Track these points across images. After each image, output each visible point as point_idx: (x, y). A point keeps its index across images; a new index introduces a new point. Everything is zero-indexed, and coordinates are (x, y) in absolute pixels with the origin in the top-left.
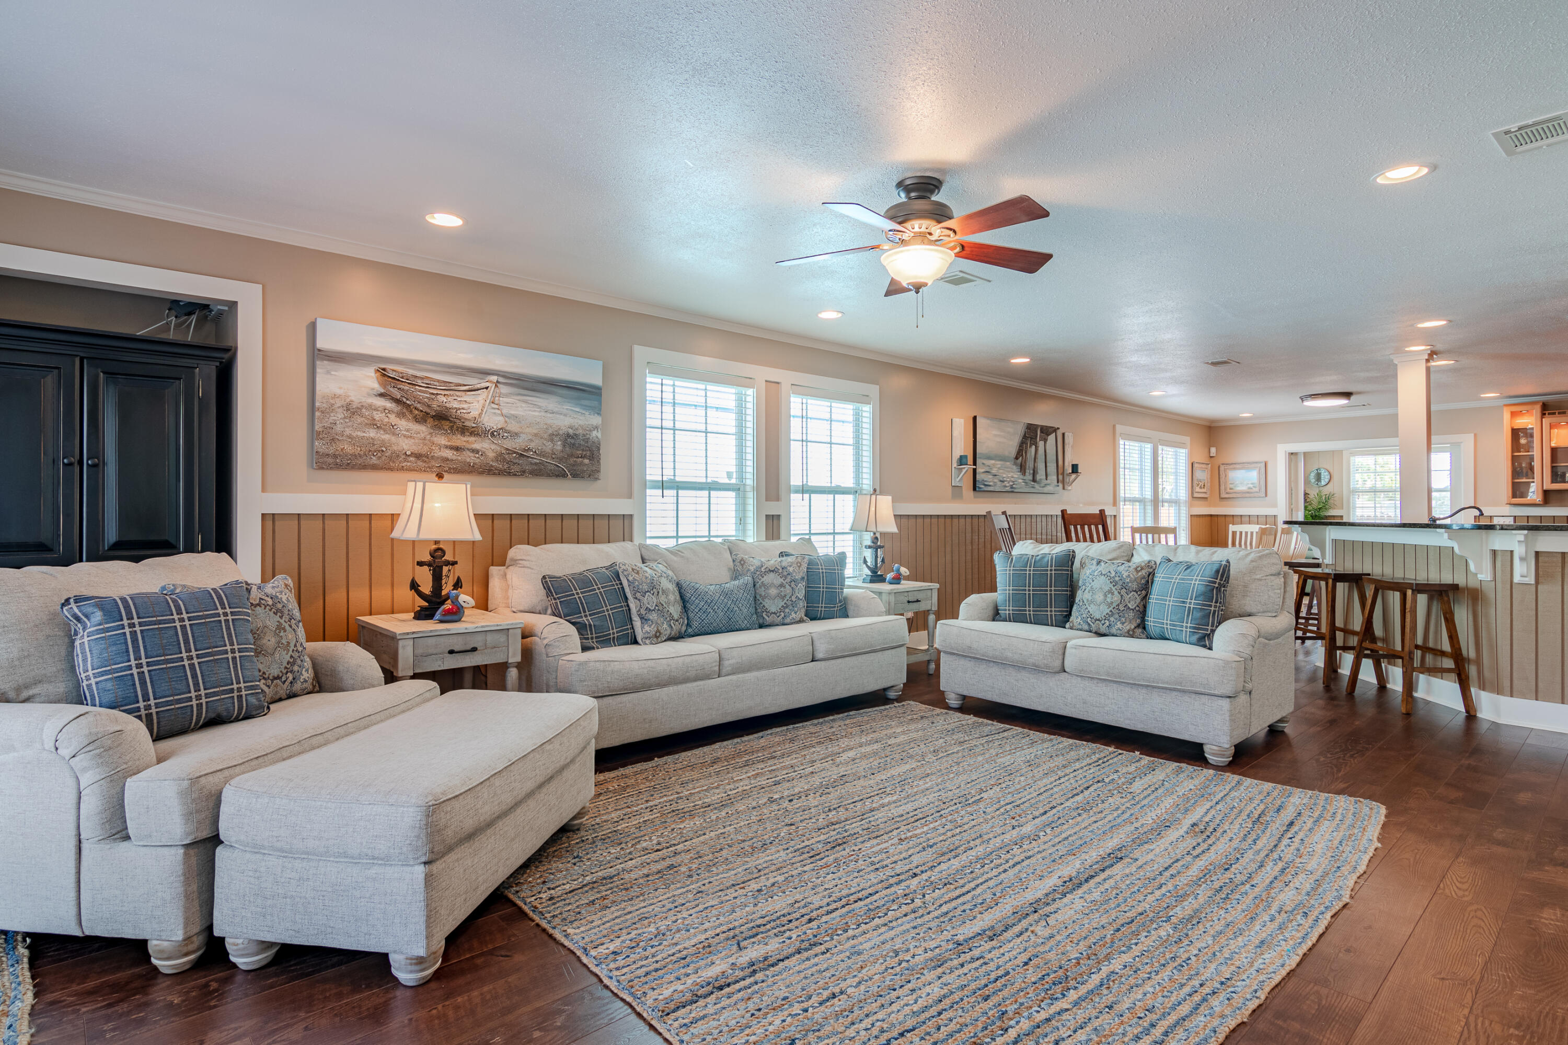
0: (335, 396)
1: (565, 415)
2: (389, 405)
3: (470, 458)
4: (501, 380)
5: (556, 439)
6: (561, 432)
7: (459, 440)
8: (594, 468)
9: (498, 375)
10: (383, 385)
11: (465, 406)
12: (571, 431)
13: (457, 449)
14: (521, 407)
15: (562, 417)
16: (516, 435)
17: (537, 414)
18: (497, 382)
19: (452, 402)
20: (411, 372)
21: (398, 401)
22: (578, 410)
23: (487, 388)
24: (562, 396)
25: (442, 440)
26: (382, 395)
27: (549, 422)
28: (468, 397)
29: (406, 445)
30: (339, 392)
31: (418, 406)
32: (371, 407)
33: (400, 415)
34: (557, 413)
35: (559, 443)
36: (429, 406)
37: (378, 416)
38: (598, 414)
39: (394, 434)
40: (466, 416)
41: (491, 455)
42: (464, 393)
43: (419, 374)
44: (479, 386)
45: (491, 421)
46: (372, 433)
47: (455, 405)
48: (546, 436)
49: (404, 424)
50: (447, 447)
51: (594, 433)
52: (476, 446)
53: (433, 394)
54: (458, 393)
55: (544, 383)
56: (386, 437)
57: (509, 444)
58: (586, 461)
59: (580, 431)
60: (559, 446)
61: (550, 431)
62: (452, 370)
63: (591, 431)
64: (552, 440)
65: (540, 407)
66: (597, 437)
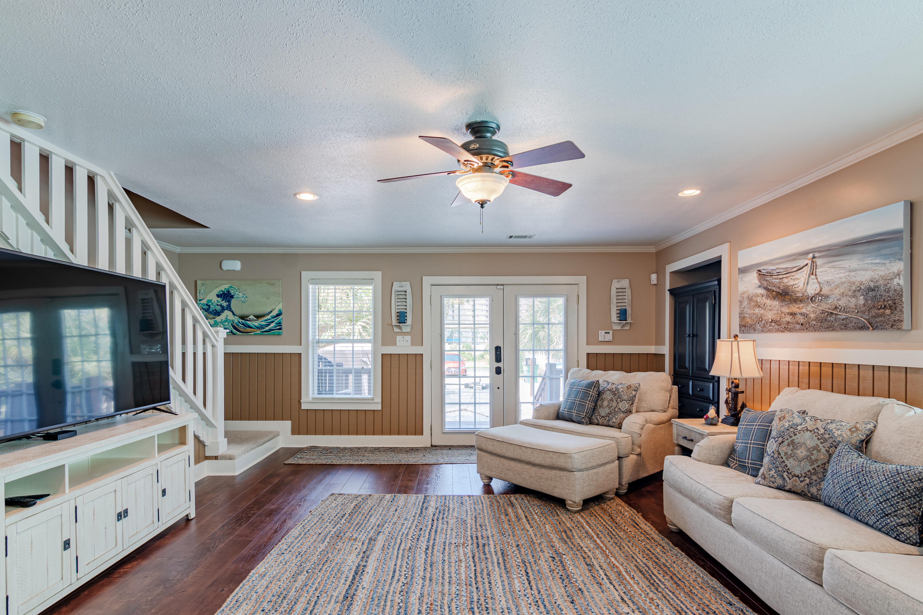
0: (744, 293)
1: (866, 270)
2: (762, 291)
3: (801, 319)
4: (817, 255)
5: (858, 294)
6: (863, 287)
7: (794, 308)
8: (897, 318)
9: (815, 252)
10: (760, 281)
11: (796, 282)
12: (872, 285)
13: (793, 314)
14: (831, 272)
15: (863, 272)
16: (827, 297)
17: (842, 275)
18: (814, 257)
19: (788, 282)
20: (771, 268)
21: (766, 289)
22: (878, 261)
23: (807, 265)
24: (863, 253)
25: (786, 310)
26: (760, 287)
27: (853, 279)
28: (798, 275)
29: (770, 316)
30: (745, 289)
31: (774, 289)
32: (757, 295)
33: (768, 297)
34: (860, 270)
35: (862, 297)
36: (779, 288)
37: (759, 299)
38: (899, 259)
39: (765, 309)
40: (797, 289)
41: (812, 316)
42: (795, 273)
43: (774, 268)
44: (802, 265)
45: (812, 290)
46: (757, 311)
47: (792, 283)
48: (850, 293)
49: (769, 302)
50: (788, 313)
51: (896, 281)
52: (804, 311)
53: (780, 279)
54: (793, 274)
55: (847, 246)
56: (762, 312)
57: (824, 306)
58: (888, 312)
59: (881, 282)
60: (861, 300)
61: (853, 288)
62: (790, 258)
63: (892, 279)
64: (854, 296)
65: (844, 268)
66: (899, 284)
